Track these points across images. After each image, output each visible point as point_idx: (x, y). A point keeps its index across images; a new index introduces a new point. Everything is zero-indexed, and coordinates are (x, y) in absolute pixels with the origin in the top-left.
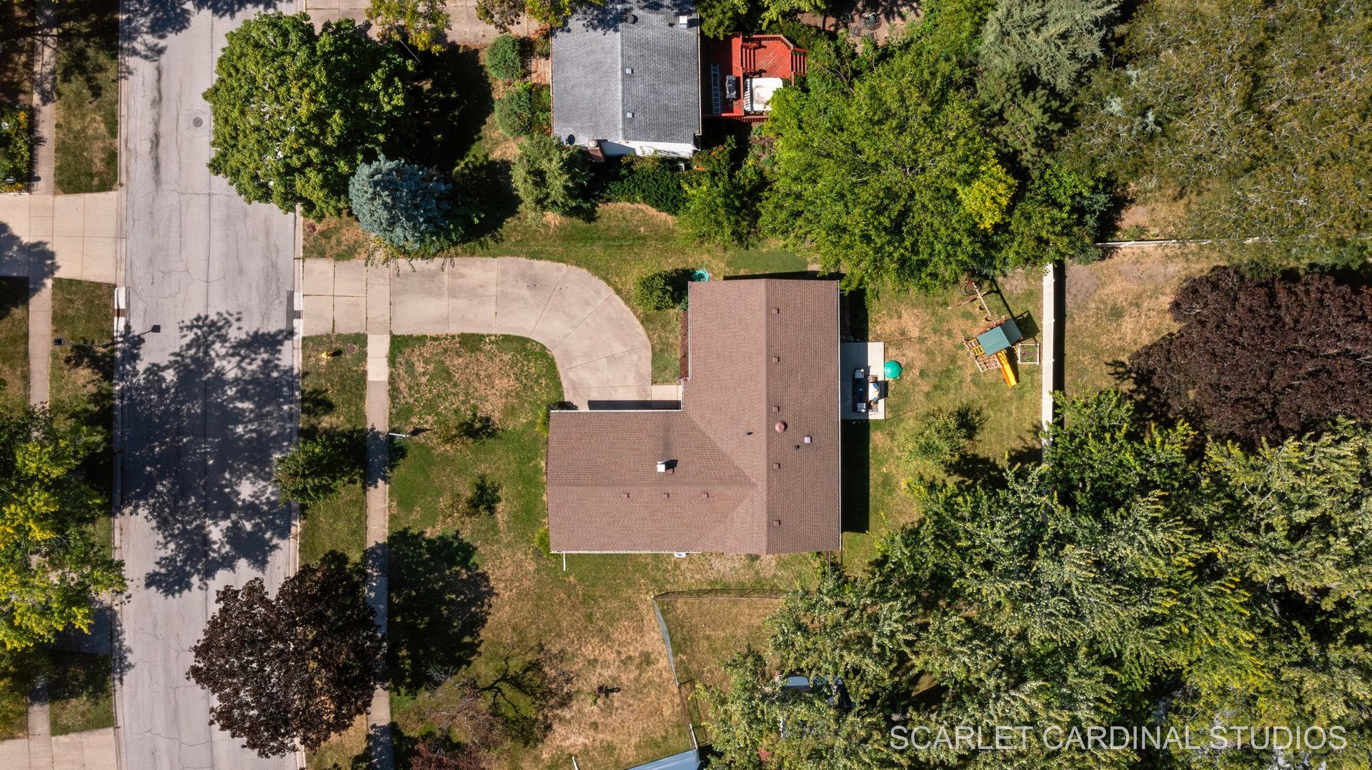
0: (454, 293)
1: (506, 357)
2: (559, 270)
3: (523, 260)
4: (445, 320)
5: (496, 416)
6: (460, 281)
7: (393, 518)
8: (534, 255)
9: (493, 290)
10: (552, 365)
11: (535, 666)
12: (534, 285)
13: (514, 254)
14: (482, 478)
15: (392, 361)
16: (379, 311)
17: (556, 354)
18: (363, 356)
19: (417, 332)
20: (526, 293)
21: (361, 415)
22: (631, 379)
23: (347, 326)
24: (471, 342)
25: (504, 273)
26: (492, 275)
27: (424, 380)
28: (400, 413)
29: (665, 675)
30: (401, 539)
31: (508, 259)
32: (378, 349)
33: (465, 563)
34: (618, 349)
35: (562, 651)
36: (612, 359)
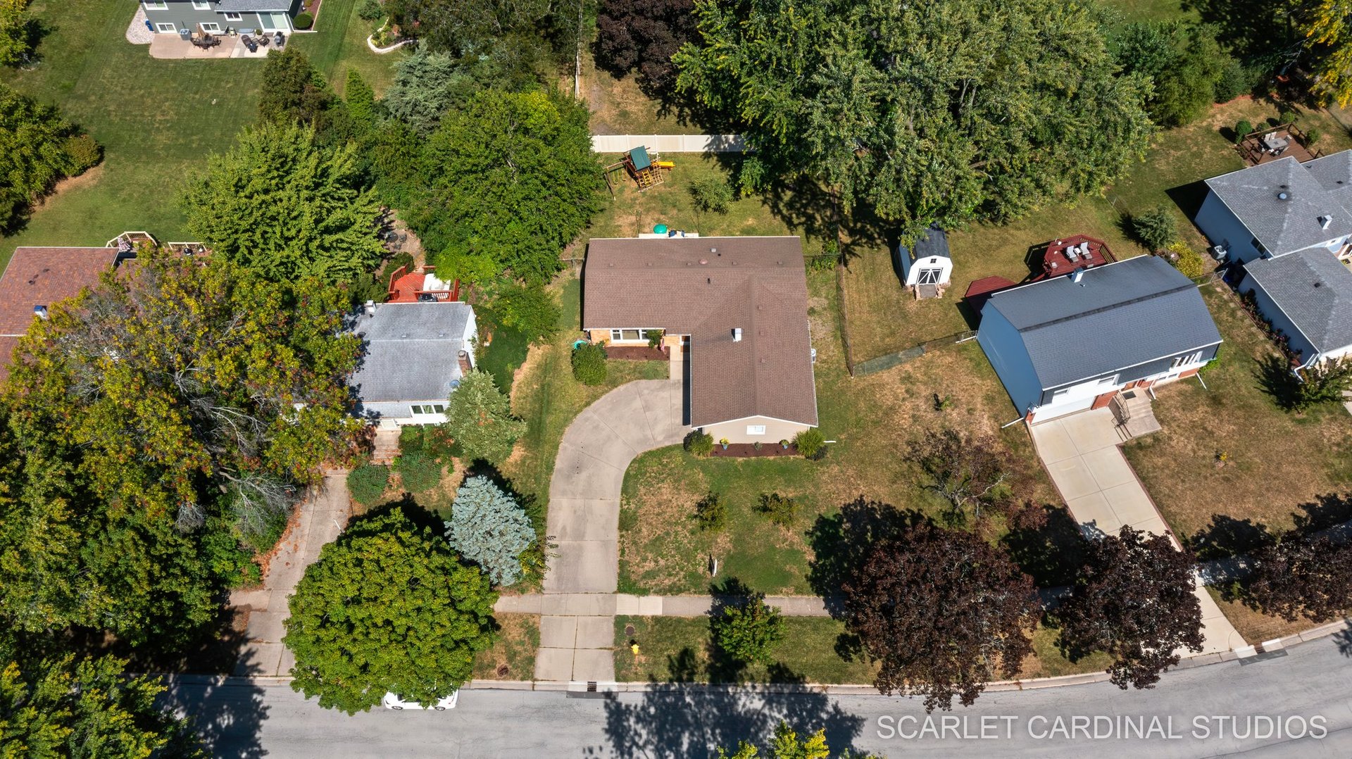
0: (579, 535)
1: (643, 491)
2: (565, 448)
3: (553, 477)
4: (605, 544)
5: (697, 498)
6: (568, 530)
7: (799, 591)
8: (550, 468)
9: (579, 502)
10: (650, 454)
11: (926, 465)
12: (577, 468)
13: (547, 485)
14: (754, 509)
15: (644, 592)
16: (591, 604)
17: (640, 451)
18: (638, 620)
19: (615, 569)
20: (584, 475)
21: (696, 622)
22: (665, 394)
23: (607, 634)
24: (626, 522)
25: (564, 493)
26: (565, 502)
27: (662, 562)
28: (693, 584)
29: (918, 364)
30: (818, 583)
31: (551, 490)
32: (630, 605)
33: (836, 524)
34: (638, 403)
35: (909, 443)
36: (647, 408)
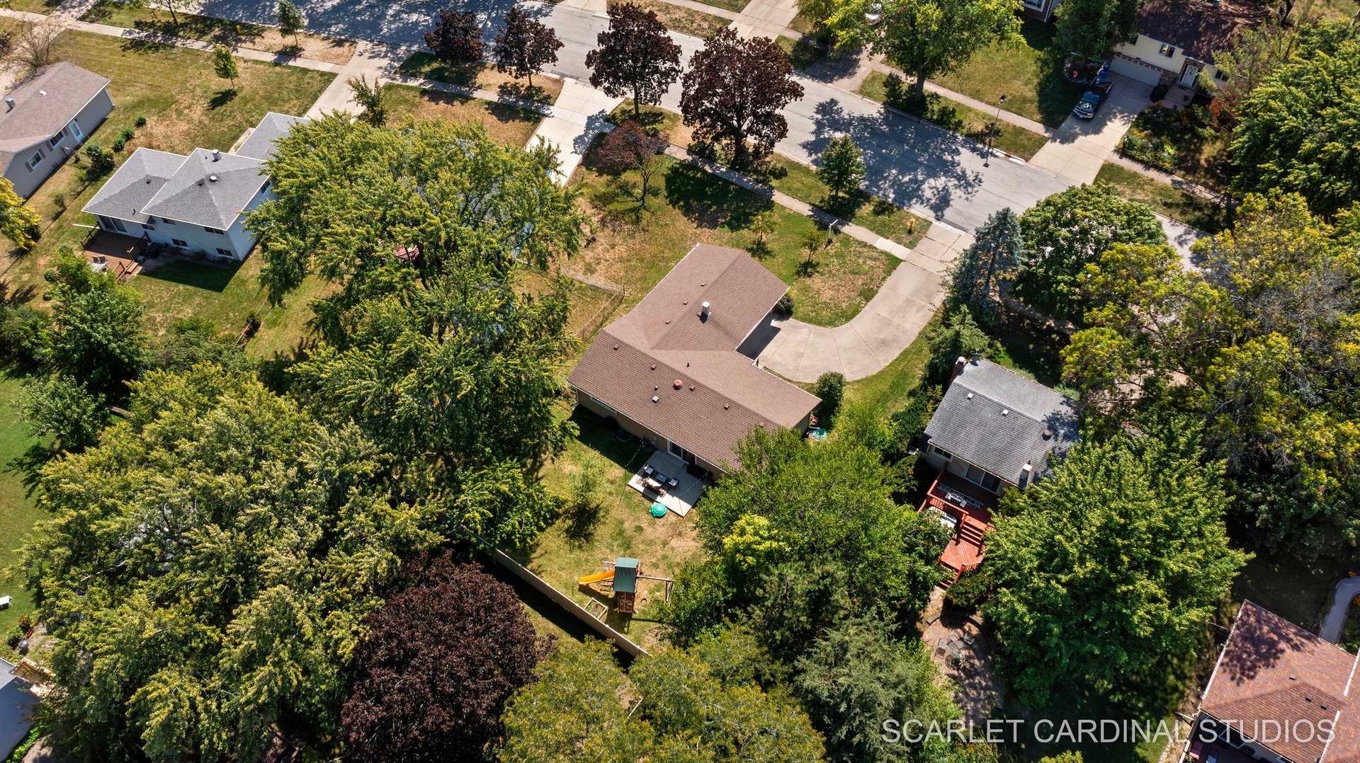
0: (909, 302)
1: (844, 305)
2: (885, 361)
3: (907, 346)
4: (893, 289)
5: (808, 281)
6: (915, 309)
7: (783, 208)
8: (905, 353)
9: (896, 321)
10: (820, 324)
11: (638, 220)
12: (883, 343)
13: (914, 343)
14: (774, 257)
15: (883, 253)
16: (923, 262)
17: (828, 330)
18: (899, 241)
19: (894, 273)
20: (881, 336)
21: (861, 222)
22: (777, 358)
23: (923, 244)
24: (868, 295)
25: (904, 332)
26: (907, 326)
27: (861, 261)
28: (847, 240)
29: (572, 272)
30: (769, 205)
31: (913, 339)
32: (898, 250)
33: (729, 224)
34: (804, 362)
35: (634, 237)
36: (800, 356)
